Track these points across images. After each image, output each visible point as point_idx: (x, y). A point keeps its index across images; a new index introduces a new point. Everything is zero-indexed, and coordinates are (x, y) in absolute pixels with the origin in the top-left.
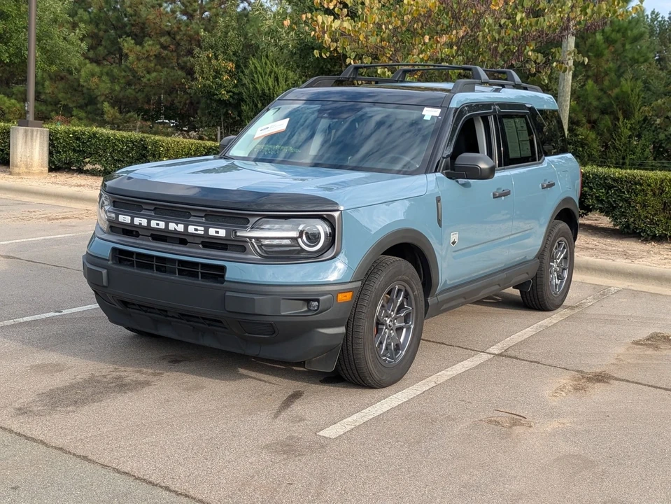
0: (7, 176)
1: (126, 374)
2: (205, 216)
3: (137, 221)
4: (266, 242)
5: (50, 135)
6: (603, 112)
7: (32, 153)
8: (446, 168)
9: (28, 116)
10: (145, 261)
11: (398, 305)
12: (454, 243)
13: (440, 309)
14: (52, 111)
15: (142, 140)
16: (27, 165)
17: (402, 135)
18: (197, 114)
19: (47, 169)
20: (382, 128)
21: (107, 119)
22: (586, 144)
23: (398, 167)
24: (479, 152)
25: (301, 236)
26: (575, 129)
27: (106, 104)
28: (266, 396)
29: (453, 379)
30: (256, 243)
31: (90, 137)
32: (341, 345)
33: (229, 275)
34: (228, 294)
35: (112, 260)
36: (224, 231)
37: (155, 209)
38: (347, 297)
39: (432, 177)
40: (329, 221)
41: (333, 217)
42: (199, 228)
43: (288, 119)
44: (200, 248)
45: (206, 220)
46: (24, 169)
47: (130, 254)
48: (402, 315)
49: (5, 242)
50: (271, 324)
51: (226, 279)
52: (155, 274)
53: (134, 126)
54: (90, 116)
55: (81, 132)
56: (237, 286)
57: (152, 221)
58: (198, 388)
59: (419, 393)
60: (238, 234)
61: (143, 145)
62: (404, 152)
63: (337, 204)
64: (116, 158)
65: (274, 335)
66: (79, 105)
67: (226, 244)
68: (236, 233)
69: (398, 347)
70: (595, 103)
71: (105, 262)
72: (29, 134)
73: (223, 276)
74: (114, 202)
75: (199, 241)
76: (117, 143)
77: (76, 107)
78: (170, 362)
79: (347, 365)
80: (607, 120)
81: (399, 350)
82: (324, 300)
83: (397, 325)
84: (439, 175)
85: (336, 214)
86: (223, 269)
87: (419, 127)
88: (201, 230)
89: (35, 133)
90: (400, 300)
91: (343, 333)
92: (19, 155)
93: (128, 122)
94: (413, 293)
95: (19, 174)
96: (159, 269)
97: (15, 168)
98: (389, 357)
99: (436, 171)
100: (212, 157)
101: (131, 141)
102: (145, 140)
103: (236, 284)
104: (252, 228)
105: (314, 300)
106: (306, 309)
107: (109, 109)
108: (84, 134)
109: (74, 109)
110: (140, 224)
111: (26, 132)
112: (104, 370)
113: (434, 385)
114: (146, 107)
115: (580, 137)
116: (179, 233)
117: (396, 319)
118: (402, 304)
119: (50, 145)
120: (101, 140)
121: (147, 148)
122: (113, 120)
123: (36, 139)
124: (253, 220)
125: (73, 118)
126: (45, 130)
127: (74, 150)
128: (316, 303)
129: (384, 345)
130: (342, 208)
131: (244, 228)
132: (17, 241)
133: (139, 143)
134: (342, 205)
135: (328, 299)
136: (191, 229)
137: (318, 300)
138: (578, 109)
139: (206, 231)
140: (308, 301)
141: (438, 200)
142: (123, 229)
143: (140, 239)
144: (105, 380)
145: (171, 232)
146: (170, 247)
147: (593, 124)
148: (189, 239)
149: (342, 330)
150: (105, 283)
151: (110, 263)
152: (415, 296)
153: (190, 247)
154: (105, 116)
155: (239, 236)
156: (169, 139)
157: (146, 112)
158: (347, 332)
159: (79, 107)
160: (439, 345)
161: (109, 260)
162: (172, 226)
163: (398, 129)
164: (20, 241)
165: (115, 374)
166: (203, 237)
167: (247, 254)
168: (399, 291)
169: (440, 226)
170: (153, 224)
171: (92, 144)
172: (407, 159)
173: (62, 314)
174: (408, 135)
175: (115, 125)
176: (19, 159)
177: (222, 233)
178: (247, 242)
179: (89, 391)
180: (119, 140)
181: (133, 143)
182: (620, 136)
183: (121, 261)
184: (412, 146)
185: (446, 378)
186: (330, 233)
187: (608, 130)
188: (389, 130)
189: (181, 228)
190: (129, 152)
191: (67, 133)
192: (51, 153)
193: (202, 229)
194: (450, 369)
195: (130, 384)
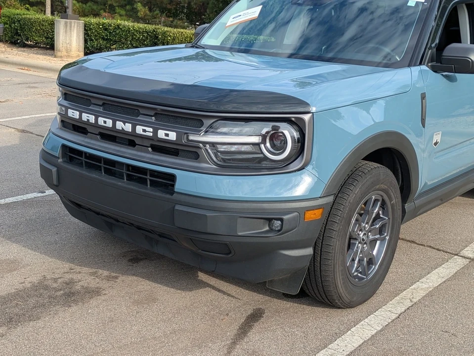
0: (52, 58)
1: (79, 277)
2: (156, 115)
3: (85, 117)
4: (222, 148)
5: (85, 26)
7: (71, 40)
8: (431, 60)
9: (67, 10)
10: (93, 162)
11: (374, 216)
12: (436, 144)
13: (416, 213)
14: (101, 9)
15: (154, 31)
16: (67, 50)
17: (384, 22)
18: (206, 12)
19: (83, 53)
20: (365, 14)
21: (140, 16)
23: (378, 58)
24: (461, 43)
25: (264, 142)
27: (139, 4)
28: (222, 317)
29: (430, 295)
30: (212, 150)
31: (116, 28)
32: (307, 267)
33: (179, 186)
34: (178, 207)
35: (62, 158)
36: (175, 134)
37: (104, 104)
38: (316, 215)
39: (416, 70)
40: (299, 125)
41: (302, 120)
42: (147, 129)
43: (262, 6)
44: (148, 152)
45: (156, 119)
46: (65, 54)
47: (80, 153)
48: (377, 226)
49: (27, 117)
50: (226, 244)
51: (176, 190)
52: (103, 177)
53: (159, 21)
54: (128, 13)
55: (108, 24)
56: (188, 199)
57: (100, 118)
58: (151, 299)
59: (394, 316)
60: (191, 138)
61: (155, 35)
62: (384, 43)
63: (307, 104)
64: (134, 45)
65: (230, 255)
66: (120, 5)
67: (178, 149)
68: (188, 136)
69: (371, 262)
71: (56, 160)
72: (68, 24)
73: (173, 186)
74: (65, 94)
75: (148, 143)
76: (135, 33)
77: (118, 6)
78: (131, 260)
79: (314, 285)
81: (372, 264)
82: (289, 220)
83: (371, 237)
84: (424, 67)
85: (306, 117)
86: (172, 178)
87: (401, 15)
88: (149, 131)
89: (73, 25)
90: (376, 211)
91: (310, 255)
92: (61, 41)
93: (155, 18)
94: (391, 202)
95: (61, 57)
96: (108, 172)
97: (58, 53)
98: (360, 273)
99: (420, 64)
100: (183, 45)
101: (146, 32)
102: (157, 31)
103: (187, 197)
104: (206, 132)
105: (277, 219)
106: (267, 228)
107: (142, 8)
108: (110, 25)
109: (117, 8)
110: (88, 120)
111: (66, 23)
112: (58, 271)
113: (410, 304)
114: (169, 7)
116: (127, 133)
117: (370, 231)
118: (378, 214)
119: (85, 34)
120: (124, 31)
121: (158, 37)
122: (144, 16)
123: (74, 29)
124: (207, 122)
125: (116, 14)
126: (81, 22)
127: (103, 39)
128: (279, 222)
129: (356, 262)
130: (314, 109)
131: (197, 132)
132: (37, 116)
133: (152, 33)
134: (315, 106)
135: (294, 218)
136: (139, 129)
137: (281, 220)
139: (155, 132)
140: (270, 220)
141: (423, 97)
142: (74, 125)
143: (88, 137)
144: (55, 285)
145: (118, 131)
146: (118, 148)
148: (137, 141)
149: (309, 251)
150: (55, 182)
151: (60, 160)
152: (392, 206)
153: (138, 150)
154: (139, 14)
155: (192, 141)
156: (175, 30)
157: (169, 11)
158: (314, 254)
159: (121, 6)
160: (409, 243)
161: (59, 158)
162: (120, 125)
163: (380, 17)
164: (39, 115)
165: (68, 277)
166: (152, 140)
167: (200, 162)
168: (376, 201)
169: (424, 127)
170: (101, 121)
171: (116, 34)
172: (387, 50)
173: (44, 194)
174: (390, 23)
175: (144, 20)
176: (61, 45)
177: (173, 136)
178: (199, 148)
179: (32, 301)
180: (137, 31)
181: (147, 33)
183: (71, 160)
184: (394, 34)
185: (423, 293)
186: (298, 139)
188: (370, 17)
189: (128, 127)
190: (144, 41)
191: (98, 24)
192: (86, 41)
193: (151, 130)
194: (424, 280)
195: (79, 293)
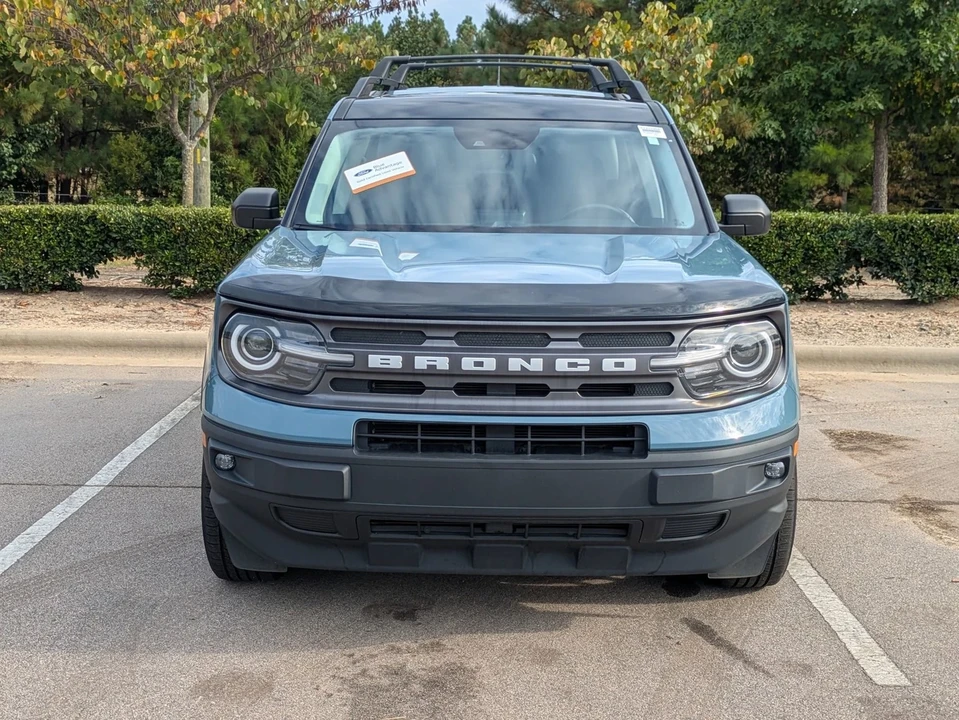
2: (582, 338)
3: (421, 362)
6: (254, 132)
22: (239, 179)
26: (219, 157)
34: (661, 473)
35: (360, 446)
36: (633, 360)
37: (460, 334)
42: (578, 361)
44: (576, 399)
45: (584, 345)
47: (407, 427)
50: (724, 514)
51: (651, 448)
52: (473, 459)
57: (463, 359)
67: (633, 384)
70: (243, 119)
71: (342, 453)
73: (645, 442)
74: (334, 330)
75: (574, 384)
80: (261, 145)
88: (584, 364)
96: (482, 449)
103: (672, 454)
104: (680, 349)
110: (430, 367)
115: (230, 168)
116: (532, 375)
131: (670, 350)
136: (561, 365)
138: (222, 128)
139: (596, 364)
142: (373, 383)
143: (425, 397)
145: (513, 374)
147: (242, 149)
148: (551, 384)
150: (346, 493)
151: (354, 451)
153: (553, 399)
155: (656, 367)
161: (351, 447)
162: (516, 364)
166: (588, 377)
167: (674, 397)
170: (467, 363)
177: (630, 364)
178: (674, 375)
182: (284, 164)
183: (370, 445)
187: (265, 157)
189: (536, 365)
193: (587, 361)
